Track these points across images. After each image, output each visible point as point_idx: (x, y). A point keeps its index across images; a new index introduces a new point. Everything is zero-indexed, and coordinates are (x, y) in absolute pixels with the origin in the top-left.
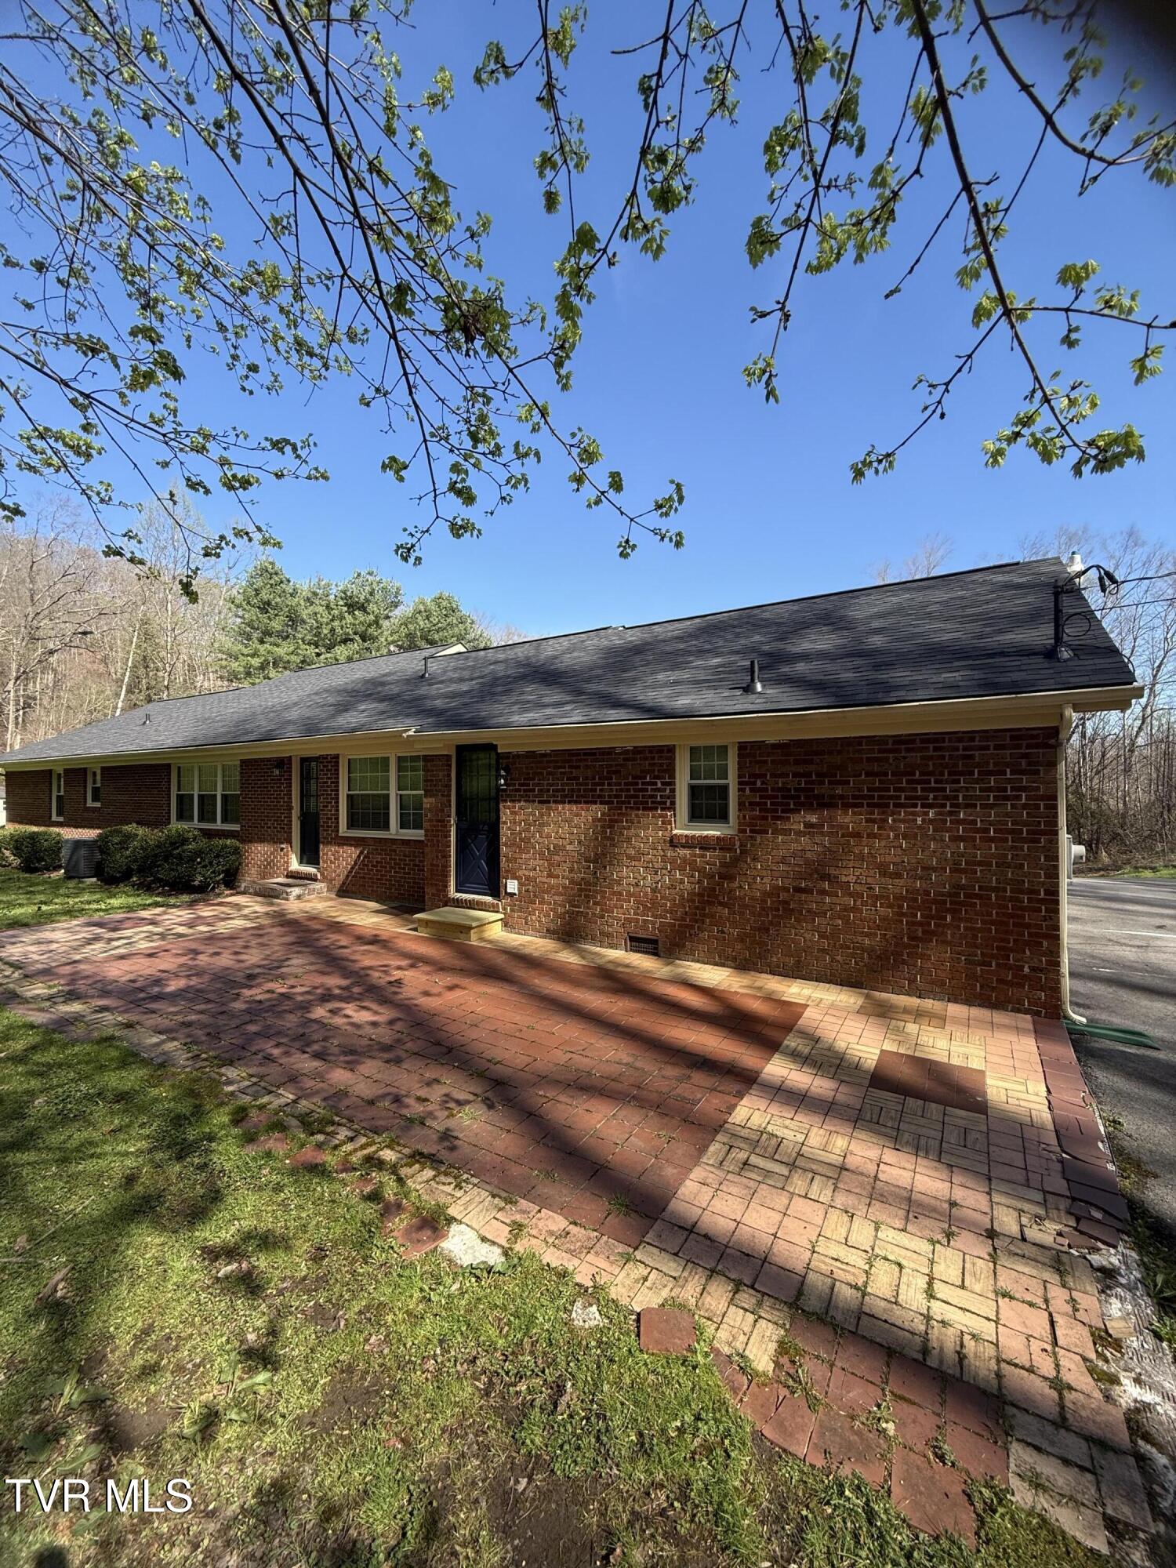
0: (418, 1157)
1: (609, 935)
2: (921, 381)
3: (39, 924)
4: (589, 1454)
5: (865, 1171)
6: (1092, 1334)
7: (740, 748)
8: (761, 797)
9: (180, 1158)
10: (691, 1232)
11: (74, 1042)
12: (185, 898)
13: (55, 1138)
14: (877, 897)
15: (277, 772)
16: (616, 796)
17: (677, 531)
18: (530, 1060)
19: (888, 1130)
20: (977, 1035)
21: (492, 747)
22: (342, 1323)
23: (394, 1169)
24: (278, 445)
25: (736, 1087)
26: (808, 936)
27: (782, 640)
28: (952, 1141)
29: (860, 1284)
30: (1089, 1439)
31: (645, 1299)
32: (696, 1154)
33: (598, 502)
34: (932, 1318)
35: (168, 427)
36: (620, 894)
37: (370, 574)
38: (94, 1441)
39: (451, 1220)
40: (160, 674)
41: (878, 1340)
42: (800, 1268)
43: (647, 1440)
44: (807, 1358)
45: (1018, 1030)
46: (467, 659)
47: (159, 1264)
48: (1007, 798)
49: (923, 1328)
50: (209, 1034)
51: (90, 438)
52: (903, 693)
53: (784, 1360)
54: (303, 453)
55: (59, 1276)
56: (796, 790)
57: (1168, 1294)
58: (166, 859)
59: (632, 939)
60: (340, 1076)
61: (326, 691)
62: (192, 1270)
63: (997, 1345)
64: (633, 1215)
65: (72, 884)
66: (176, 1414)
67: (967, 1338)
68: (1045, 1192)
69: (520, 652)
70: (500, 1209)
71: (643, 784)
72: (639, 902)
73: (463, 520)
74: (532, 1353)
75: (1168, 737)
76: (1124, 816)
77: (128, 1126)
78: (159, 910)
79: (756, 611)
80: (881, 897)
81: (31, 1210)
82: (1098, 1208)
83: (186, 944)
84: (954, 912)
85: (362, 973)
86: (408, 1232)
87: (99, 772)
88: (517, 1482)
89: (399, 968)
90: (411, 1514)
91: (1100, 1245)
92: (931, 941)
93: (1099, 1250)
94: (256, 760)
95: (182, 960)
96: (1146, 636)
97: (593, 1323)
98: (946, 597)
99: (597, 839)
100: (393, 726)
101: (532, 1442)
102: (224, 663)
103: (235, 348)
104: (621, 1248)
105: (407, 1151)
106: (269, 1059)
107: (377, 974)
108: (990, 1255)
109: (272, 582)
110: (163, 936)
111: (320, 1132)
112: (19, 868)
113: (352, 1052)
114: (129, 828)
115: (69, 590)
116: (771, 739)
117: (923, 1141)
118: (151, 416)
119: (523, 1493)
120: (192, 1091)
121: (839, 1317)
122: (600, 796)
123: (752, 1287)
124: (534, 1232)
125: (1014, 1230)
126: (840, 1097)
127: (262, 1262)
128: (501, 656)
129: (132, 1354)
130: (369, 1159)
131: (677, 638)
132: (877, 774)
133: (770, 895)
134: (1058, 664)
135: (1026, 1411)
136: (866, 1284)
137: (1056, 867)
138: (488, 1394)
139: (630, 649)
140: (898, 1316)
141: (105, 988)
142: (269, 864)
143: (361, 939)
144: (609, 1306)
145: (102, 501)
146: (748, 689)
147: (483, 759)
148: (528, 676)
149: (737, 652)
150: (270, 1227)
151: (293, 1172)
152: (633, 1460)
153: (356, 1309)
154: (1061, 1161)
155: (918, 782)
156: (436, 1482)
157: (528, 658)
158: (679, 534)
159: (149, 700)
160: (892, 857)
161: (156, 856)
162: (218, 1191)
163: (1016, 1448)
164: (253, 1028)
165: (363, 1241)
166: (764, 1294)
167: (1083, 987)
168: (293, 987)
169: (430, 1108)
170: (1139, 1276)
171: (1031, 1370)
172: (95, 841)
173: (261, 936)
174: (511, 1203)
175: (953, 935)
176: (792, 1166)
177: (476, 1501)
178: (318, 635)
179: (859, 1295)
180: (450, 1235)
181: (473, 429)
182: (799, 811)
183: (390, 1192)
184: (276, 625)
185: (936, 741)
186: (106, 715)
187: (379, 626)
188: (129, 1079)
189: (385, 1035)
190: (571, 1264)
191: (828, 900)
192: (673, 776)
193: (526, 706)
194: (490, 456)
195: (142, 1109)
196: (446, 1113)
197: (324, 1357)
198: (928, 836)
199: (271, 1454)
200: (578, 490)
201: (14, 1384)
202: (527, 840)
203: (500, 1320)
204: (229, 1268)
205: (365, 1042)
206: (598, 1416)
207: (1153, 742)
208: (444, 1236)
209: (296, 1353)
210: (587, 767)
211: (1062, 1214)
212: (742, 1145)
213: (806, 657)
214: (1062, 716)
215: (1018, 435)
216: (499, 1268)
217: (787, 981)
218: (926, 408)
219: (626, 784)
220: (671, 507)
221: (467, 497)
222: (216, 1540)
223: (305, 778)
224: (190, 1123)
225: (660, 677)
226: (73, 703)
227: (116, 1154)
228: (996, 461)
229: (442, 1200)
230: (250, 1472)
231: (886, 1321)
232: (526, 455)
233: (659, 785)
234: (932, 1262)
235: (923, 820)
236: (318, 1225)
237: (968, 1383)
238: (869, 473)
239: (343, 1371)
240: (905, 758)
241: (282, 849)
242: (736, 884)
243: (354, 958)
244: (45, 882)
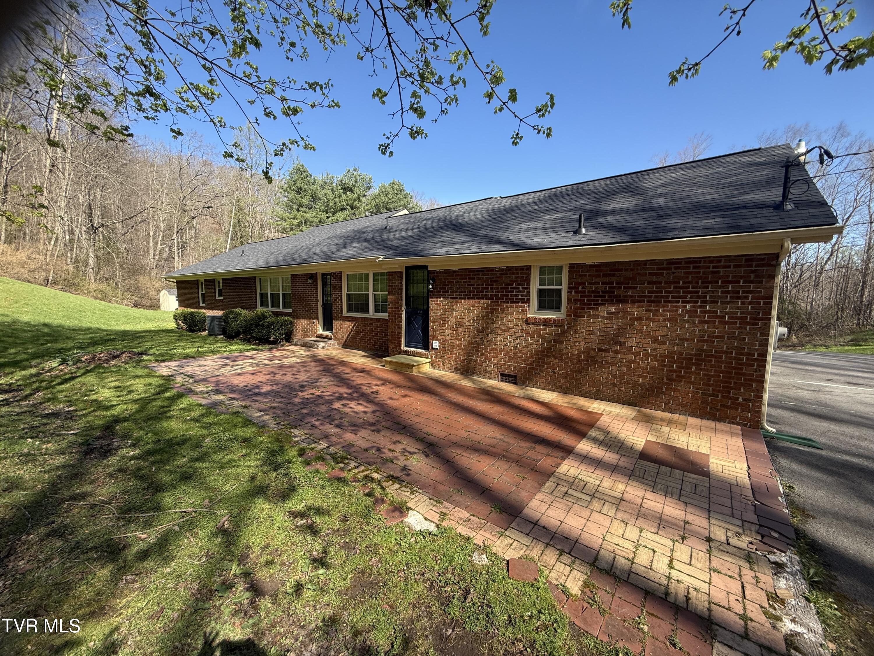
0: (391, 478)
1: (489, 372)
2: (726, 9)
3: (198, 357)
4: (484, 622)
5: (635, 502)
6: (767, 595)
7: (570, 267)
8: (581, 296)
9: (275, 470)
10: (536, 524)
11: (221, 414)
12: (267, 346)
13: (217, 457)
14: (649, 355)
15: (310, 281)
16: (495, 295)
17: (548, 127)
18: (446, 434)
19: (650, 482)
20: (706, 435)
21: (425, 267)
22: (358, 551)
23: (379, 482)
24: (312, 86)
25: (561, 454)
26: (605, 376)
27: (598, 202)
28: (688, 490)
29: (630, 557)
30: (761, 646)
31: (510, 554)
32: (538, 486)
33: (501, 109)
34: (671, 578)
35: (254, 79)
36: (496, 350)
37: (355, 170)
38: (247, 590)
39: (409, 509)
40: (247, 229)
41: (640, 586)
42: (596, 547)
43: (513, 619)
44: (600, 590)
45: (732, 434)
46: (410, 218)
47: (270, 517)
48: (739, 298)
49: (666, 582)
50: (284, 413)
51: (213, 88)
52: (677, 233)
53: (587, 590)
54: (326, 91)
55: (225, 519)
56: (603, 292)
57: (816, 579)
58: (256, 326)
59: (502, 375)
60: (349, 437)
61: (334, 237)
62: (285, 521)
63: (709, 595)
64: (504, 513)
65: (212, 338)
66: (283, 583)
67: (691, 590)
68: (743, 521)
69: (440, 213)
70: (434, 506)
71: (511, 288)
72: (506, 355)
73: (417, 128)
74: (453, 573)
75: (848, 263)
76: (810, 314)
77: (250, 454)
78: (254, 352)
79: (582, 185)
80: (652, 355)
81: (209, 489)
82: (776, 531)
83: (269, 369)
84: (698, 365)
85: (357, 387)
86: (388, 512)
87: (221, 282)
88: (447, 630)
89: (376, 385)
90: (396, 638)
91: (775, 550)
92: (681, 381)
93: (774, 553)
94: (299, 275)
95: (268, 377)
96: (841, 198)
97: (484, 563)
98: (708, 172)
99: (483, 319)
100: (371, 255)
101: (454, 614)
102: (279, 223)
103: (283, 32)
104: (498, 529)
105: (385, 474)
106: (313, 426)
107: (365, 388)
108: (707, 550)
109: (302, 176)
110: (257, 365)
111: (341, 463)
112: (186, 330)
113: (355, 426)
114: (237, 310)
115: (199, 184)
116: (590, 262)
117: (670, 489)
118: (244, 73)
119: (449, 636)
120: (278, 439)
121: (618, 573)
122: (486, 295)
123: (569, 554)
124: (452, 518)
125: (723, 538)
126: (621, 463)
127: (318, 520)
128: (429, 216)
129: (261, 556)
130: (366, 477)
131: (533, 203)
132: (655, 283)
133: (584, 352)
134: (782, 213)
135: (725, 629)
136: (634, 558)
137: (767, 340)
138: (431, 590)
139: (504, 210)
140: (651, 575)
141: (233, 389)
142: (307, 330)
143: (356, 370)
144: (492, 556)
145: (221, 126)
146: (577, 232)
147: (420, 275)
148: (445, 226)
149: (570, 210)
150: (320, 504)
151: (329, 480)
152: (505, 627)
153: (364, 546)
154: (755, 506)
155: (681, 288)
156: (407, 626)
157: (445, 217)
158: (550, 129)
159: (242, 244)
160: (661, 332)
161: (251, 324)
162: (294, 487)
163: (717, 645)
164: (305, 411)
165: (366, 516)
166: (576, 558)
167: (775, 412)
168: (323, 392)
169: (396, 455)
170: (799, 568)
171: (729, 609)
172: (221, 317)
173: (305, 366)
174: (439, 503)
175: (695, 378)
176: (593, 496)
177: (427, 636)
178: (327, 206)
179: (630, 563)
180: (409, 515)
181: (421, 71)
182: (604, 304)
183: (378, 492)
184: (305, 201)
185: (695, 262)
186: (221, 252)
187: (360, 201)
188: (249, 432)
189: (371, 418)
190: (472, 534)
191: (618, 356)
192: (529, 284)
193: (444, 244)
194: (436, 84)
195: (255, 446)
196: (404, 458)
197: (350, 566)
198: (684, 320)
199: (328, 605)
200: (489, 102)
201: (210, 563)
202: (444, 319)
203: (436, 557)
204: (302, 522)
205: (361, 421)
206: (487, 606)
207: (837, 267)
208: (406, 516)
209: (336, 562)
210: (479, 279)
211: (753, 533)
212: (564, 484)
213: (614, 212)
214: (782, 246)
215: (791, 44)
216: (435, 533)
217: (592, 401)
218: (728, 28)
219: (501, 288)
220: (546, 110)
221: (420, 112)
222: (305, 638)
223: (324, 285)
224: (279, 454)
225: (523, 225)
226: (206, 246)
227: (245, 466)
228: (771, 64)
229: (404, 499)
230: (319, 612)
231: (644, 577)
232: (458, 82)
233: (521, 289)
234: (673, 551)
235: (682, 311)
236: (343, 506)
237: (691, 612)
238: (681, 79)
239: (359, 573)
240: (674, 273)
241: (314, 323)
242: (564, 346)
243: (352, 379)
244: (199, 337)
